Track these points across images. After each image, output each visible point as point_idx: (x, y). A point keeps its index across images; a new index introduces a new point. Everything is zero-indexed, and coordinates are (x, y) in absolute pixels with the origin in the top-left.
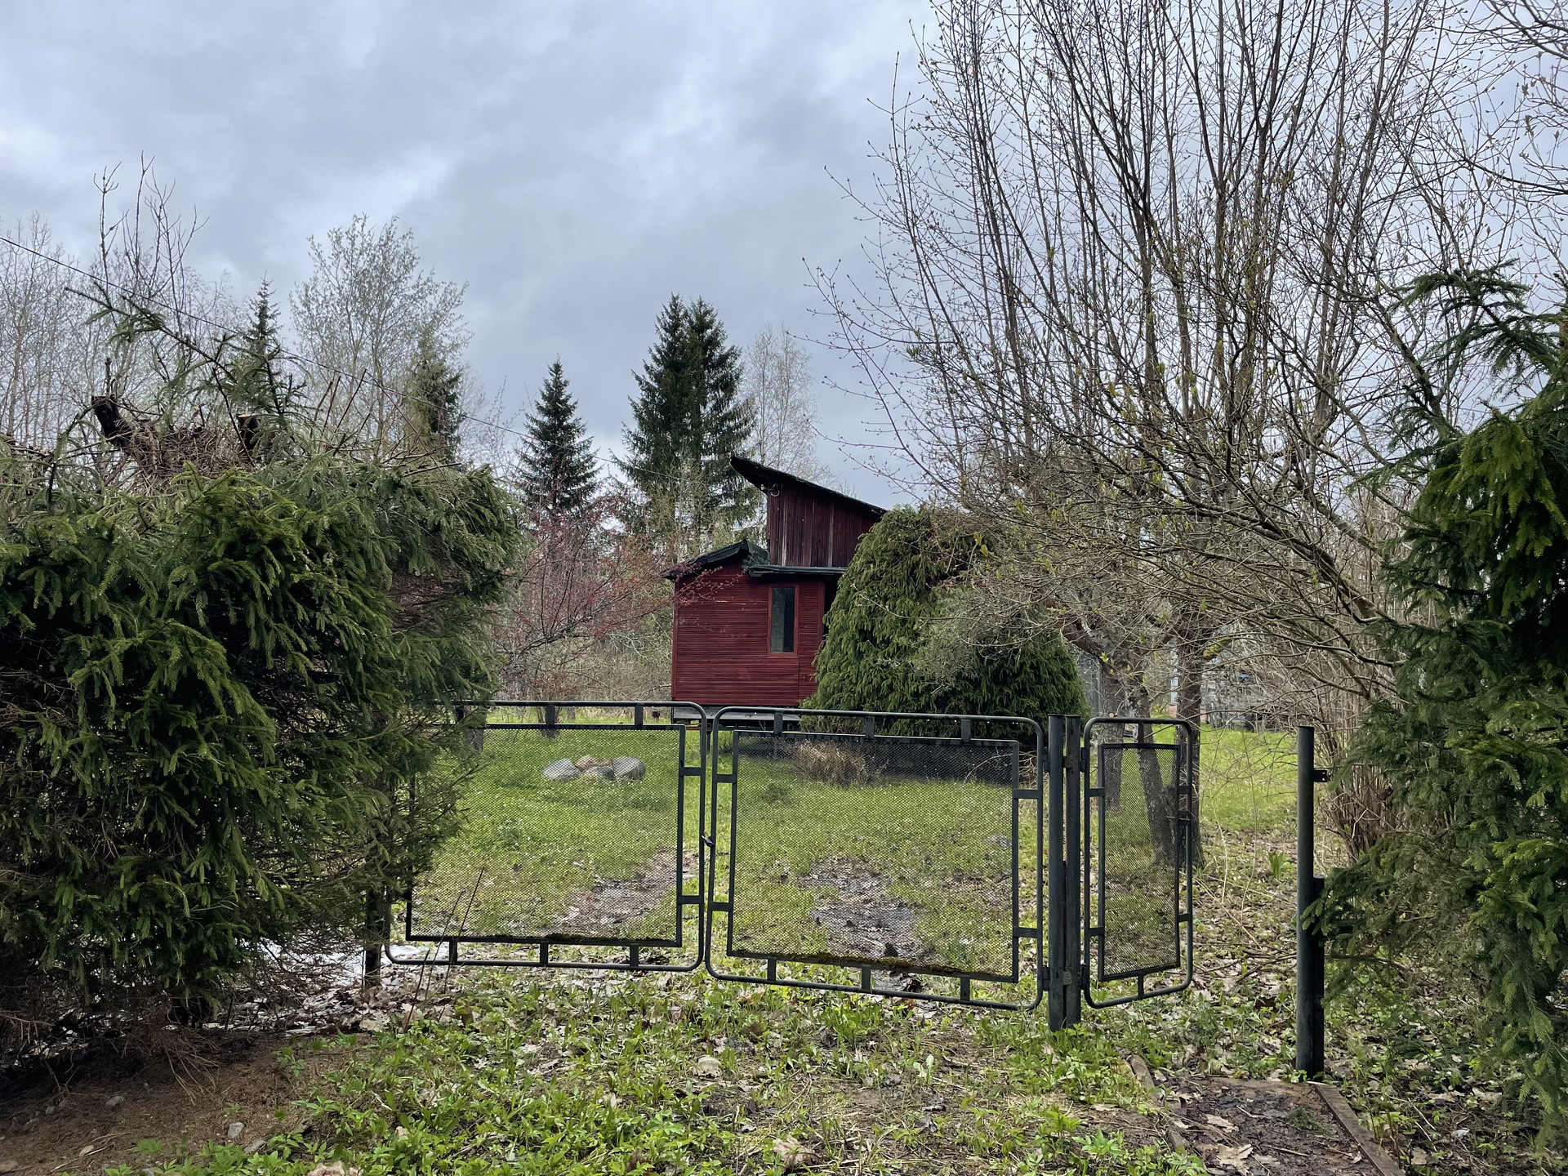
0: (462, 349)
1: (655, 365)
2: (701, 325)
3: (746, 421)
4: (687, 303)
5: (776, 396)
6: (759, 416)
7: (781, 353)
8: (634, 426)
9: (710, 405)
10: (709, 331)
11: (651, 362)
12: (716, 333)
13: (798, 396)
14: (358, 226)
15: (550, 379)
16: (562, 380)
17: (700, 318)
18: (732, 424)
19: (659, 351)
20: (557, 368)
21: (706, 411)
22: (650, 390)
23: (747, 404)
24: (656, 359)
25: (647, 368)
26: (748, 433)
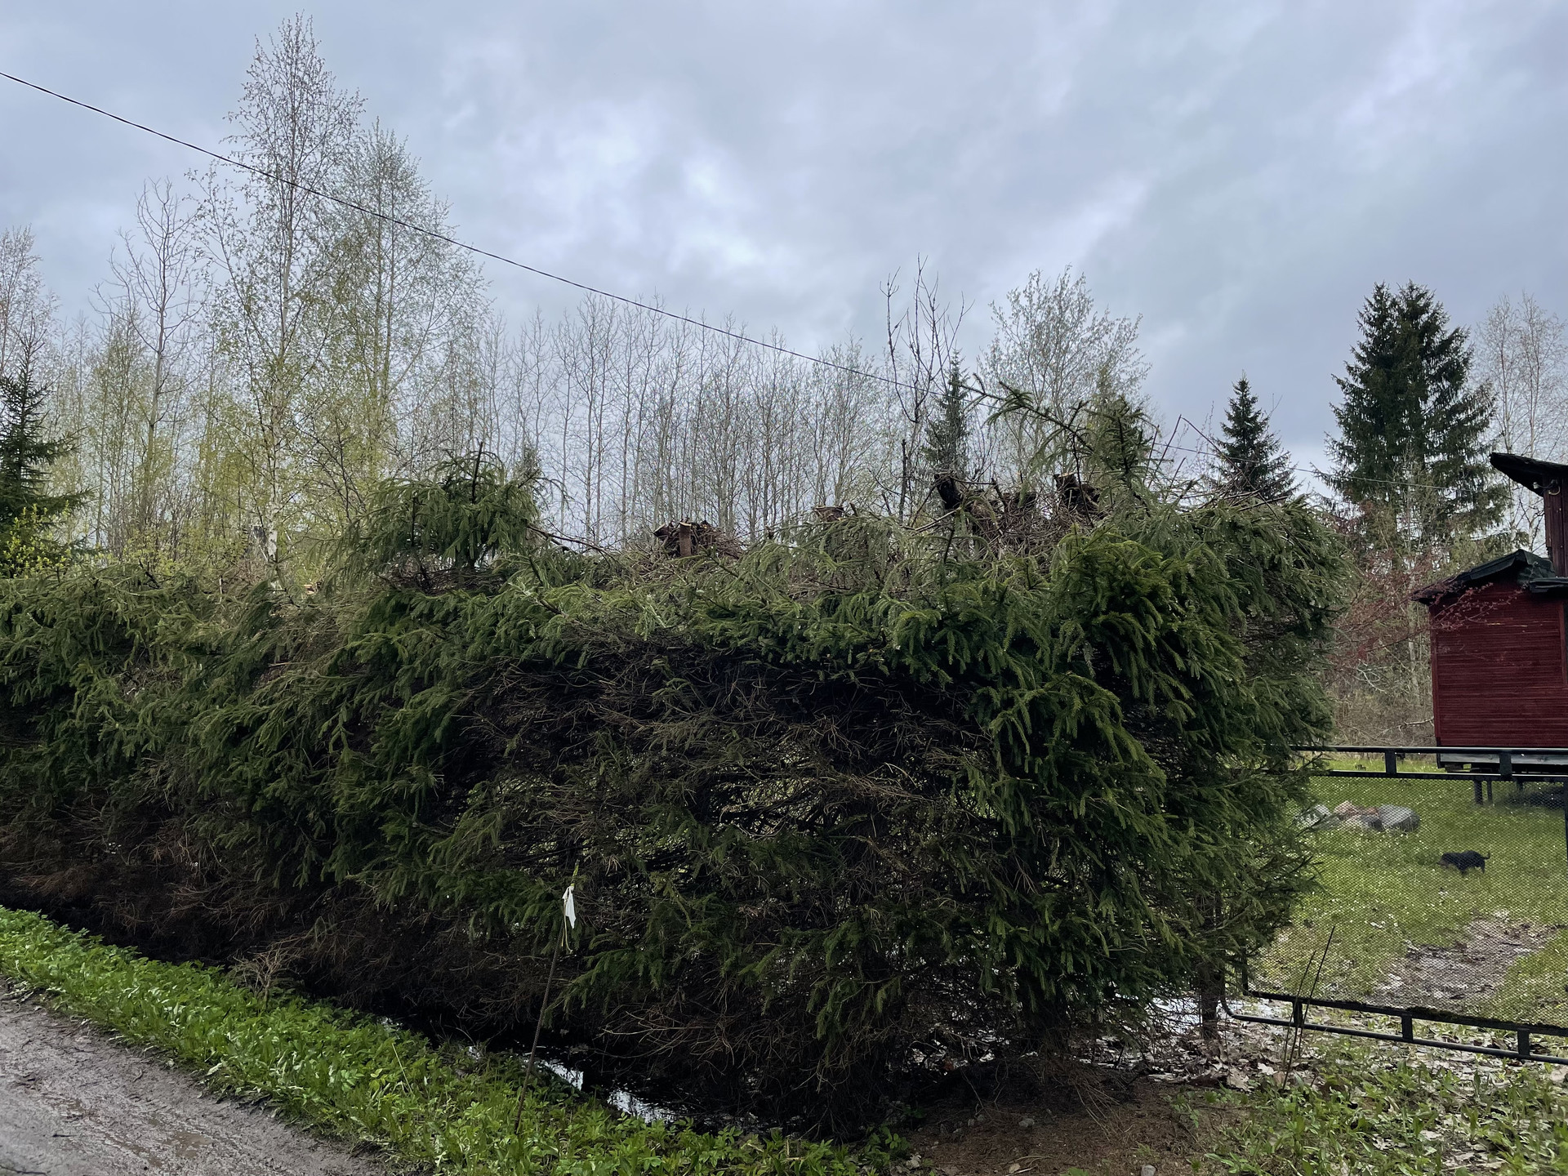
0: (1141, 383)
1: (1360, 365)
2: (1415, 311)
3: (1482, 411)
4: (1394, 291)
5: (1522, 377)
6: (1499, 403)
7: (1524, 325)
8: (1339, 434)
9: (1432, 399)
10: (1425, 317)
11: (1354, 362)
12: (1434, 317)
13: (1553, 372)
14: (1034, 283)
15: (1236, 398)
16: (1250, 397)
17: (1412, 304)
18: (1462, 416)
19: (1363, 348)
20: (1243, 385)
21: (1427, 406)
22: (1357, 392)
23: (1482, 391)
24: (1359, 357)
25: (1350, 369)
26: (1485, 424)
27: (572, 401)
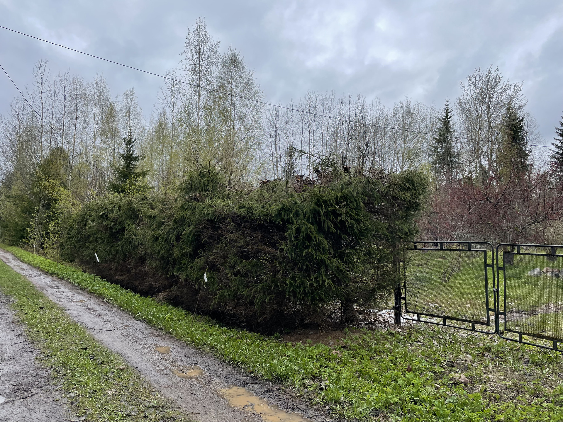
0: (524, 108)
14: (477, 72)
27: (304, 130)
